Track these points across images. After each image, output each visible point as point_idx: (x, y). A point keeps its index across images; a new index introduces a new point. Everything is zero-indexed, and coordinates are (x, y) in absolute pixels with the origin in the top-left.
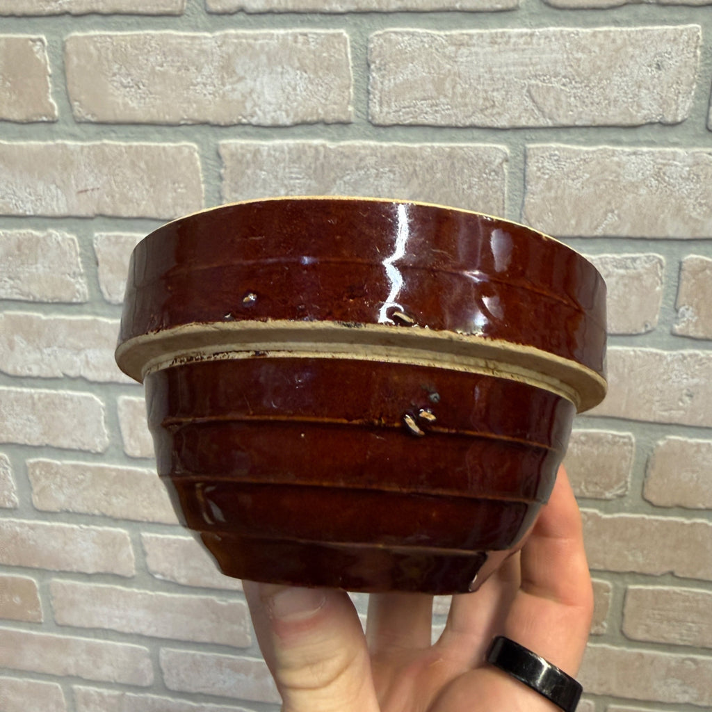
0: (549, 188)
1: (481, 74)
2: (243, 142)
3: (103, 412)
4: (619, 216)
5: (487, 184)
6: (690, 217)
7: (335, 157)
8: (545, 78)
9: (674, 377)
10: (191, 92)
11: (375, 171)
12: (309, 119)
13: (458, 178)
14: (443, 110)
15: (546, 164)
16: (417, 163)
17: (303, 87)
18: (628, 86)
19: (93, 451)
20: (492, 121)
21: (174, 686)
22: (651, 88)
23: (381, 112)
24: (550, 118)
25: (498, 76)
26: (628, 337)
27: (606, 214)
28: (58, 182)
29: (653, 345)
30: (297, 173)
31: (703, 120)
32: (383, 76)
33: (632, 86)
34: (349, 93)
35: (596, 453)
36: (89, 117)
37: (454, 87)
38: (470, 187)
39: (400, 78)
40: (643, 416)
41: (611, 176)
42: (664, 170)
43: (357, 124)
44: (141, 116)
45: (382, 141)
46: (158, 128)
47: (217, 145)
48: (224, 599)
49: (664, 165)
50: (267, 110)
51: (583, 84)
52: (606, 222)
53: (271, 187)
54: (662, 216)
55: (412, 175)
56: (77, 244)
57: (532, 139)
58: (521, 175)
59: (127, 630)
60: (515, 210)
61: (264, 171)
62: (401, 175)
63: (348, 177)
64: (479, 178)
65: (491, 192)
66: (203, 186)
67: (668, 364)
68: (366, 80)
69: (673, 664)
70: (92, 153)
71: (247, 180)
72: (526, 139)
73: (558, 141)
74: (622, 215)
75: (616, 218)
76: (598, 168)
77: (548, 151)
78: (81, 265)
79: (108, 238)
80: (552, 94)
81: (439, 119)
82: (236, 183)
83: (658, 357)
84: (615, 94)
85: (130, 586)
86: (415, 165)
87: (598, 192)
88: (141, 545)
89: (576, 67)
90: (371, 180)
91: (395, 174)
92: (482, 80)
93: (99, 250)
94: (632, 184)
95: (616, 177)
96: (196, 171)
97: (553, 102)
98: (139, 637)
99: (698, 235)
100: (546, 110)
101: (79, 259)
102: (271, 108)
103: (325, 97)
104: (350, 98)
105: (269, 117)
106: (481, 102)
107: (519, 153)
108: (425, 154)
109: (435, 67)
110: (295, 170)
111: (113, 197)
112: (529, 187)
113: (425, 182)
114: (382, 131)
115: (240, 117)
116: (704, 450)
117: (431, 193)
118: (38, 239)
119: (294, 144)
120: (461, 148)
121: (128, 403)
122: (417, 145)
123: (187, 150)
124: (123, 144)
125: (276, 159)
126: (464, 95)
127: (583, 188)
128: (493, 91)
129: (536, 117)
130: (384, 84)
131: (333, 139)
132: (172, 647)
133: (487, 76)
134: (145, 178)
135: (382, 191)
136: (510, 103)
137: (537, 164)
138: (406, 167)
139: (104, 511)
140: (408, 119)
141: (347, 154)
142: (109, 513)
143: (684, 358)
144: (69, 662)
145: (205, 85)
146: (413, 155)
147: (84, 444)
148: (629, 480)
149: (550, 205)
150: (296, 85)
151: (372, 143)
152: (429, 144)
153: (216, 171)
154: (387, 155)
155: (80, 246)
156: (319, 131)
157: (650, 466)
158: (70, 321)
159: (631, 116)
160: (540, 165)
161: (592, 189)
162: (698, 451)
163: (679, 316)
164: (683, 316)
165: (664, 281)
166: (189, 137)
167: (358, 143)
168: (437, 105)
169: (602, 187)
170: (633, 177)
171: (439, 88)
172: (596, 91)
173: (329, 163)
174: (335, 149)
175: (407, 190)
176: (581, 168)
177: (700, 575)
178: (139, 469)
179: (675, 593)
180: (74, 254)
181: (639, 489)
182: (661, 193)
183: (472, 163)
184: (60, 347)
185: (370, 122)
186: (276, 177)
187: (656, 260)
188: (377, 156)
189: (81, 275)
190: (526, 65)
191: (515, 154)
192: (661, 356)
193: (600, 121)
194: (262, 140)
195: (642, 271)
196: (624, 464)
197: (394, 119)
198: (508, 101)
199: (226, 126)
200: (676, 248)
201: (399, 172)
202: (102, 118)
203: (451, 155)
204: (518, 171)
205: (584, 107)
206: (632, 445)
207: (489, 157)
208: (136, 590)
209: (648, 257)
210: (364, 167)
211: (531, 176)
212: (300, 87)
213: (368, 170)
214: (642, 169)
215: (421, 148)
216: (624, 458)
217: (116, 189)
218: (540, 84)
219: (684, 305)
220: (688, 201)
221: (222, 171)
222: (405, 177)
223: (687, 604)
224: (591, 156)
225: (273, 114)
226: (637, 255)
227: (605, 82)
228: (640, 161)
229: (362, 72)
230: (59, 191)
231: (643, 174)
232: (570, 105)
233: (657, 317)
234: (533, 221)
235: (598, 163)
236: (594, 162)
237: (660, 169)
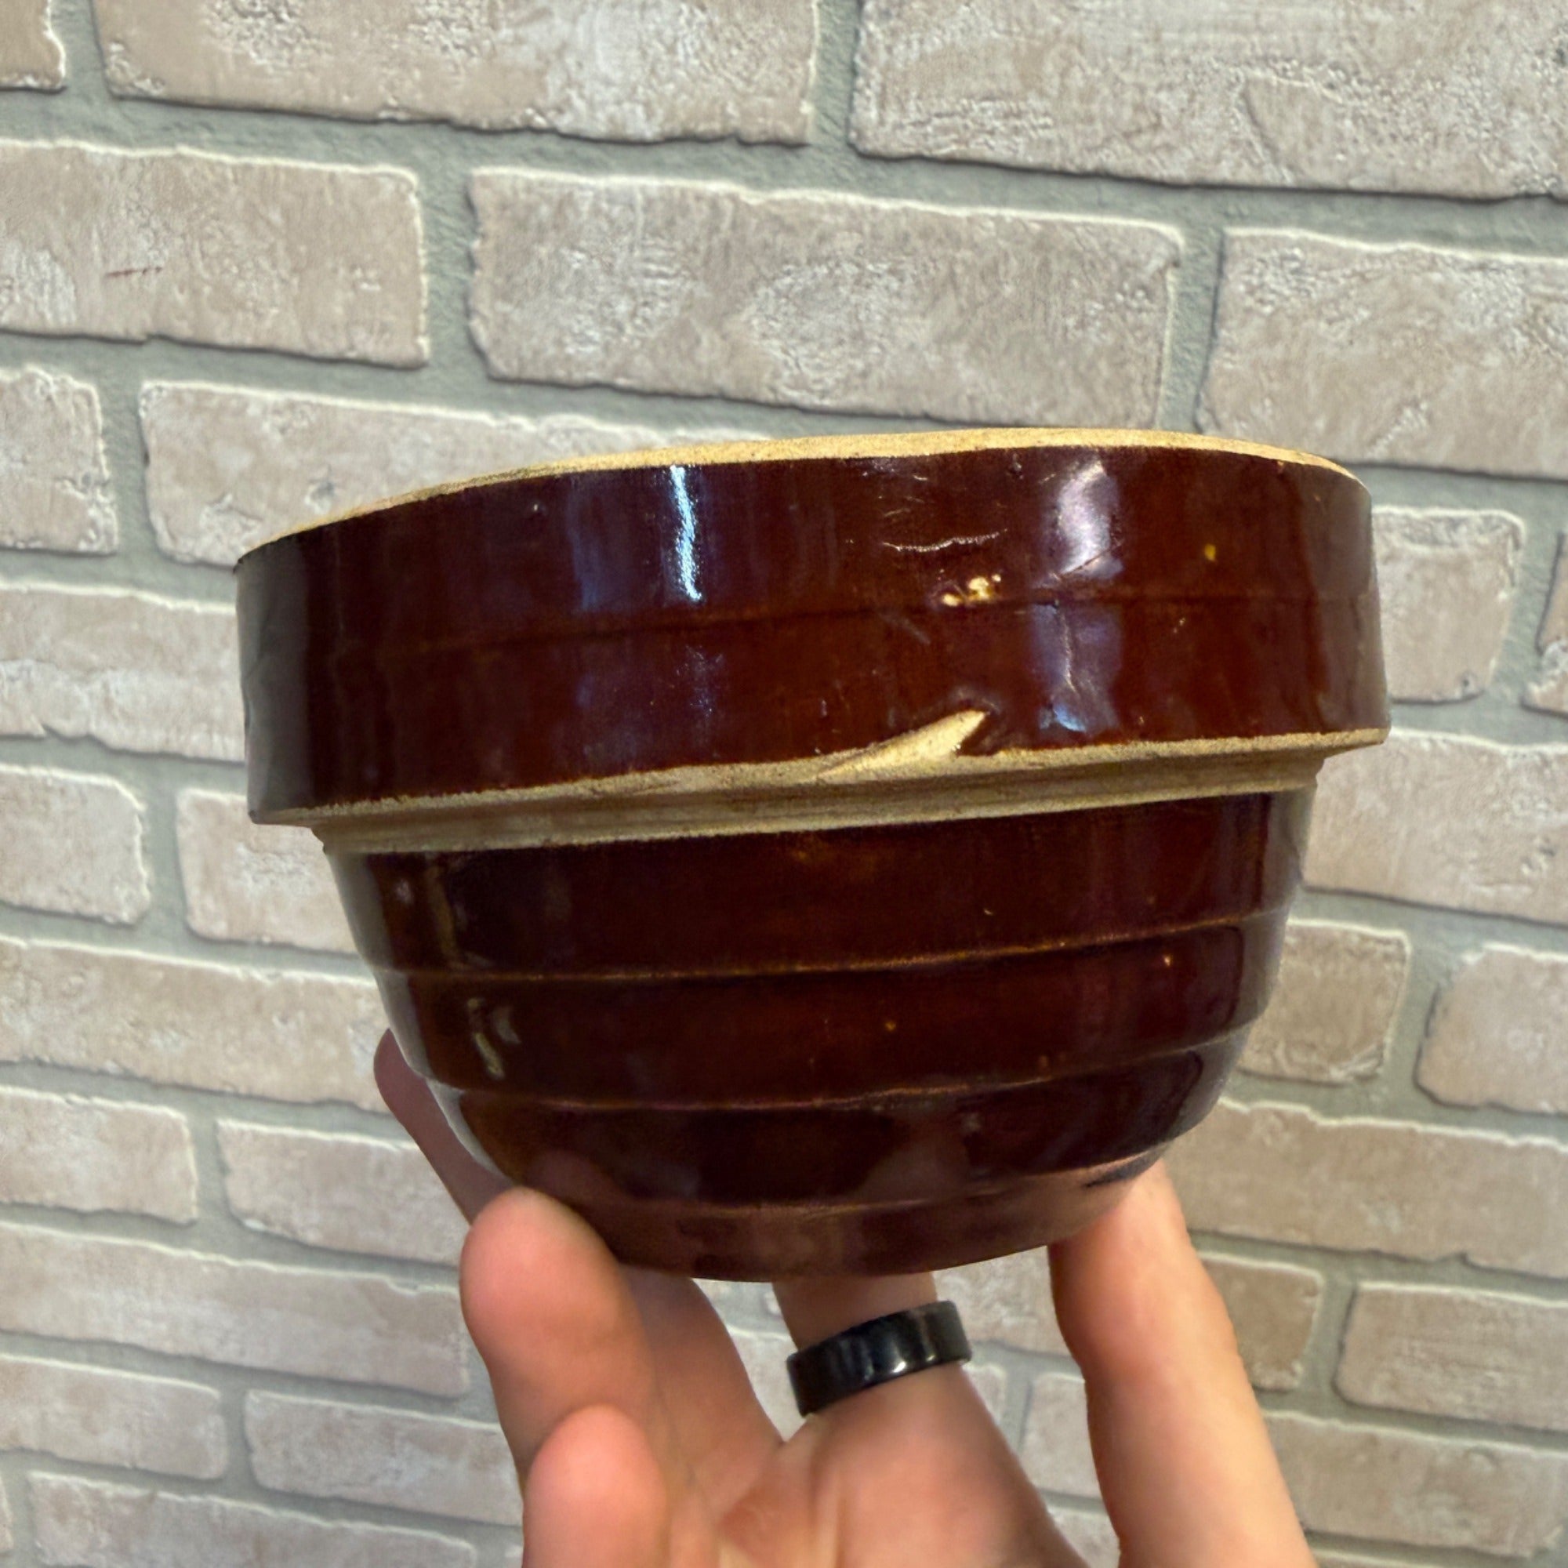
0: (1272, 335)
1: (1135, 45)
2: (533, 175)
3: (139, 826)
4: (1430, 416)
5: (1124, 318)
7: (759, 229)
8: (1288, 66)
9: (1516, 807)
10: (410, 39)
11: (856, 270)
12: (702, 128)
13: (1055, 298)
14: (1034, 128)
15: (1268, 278)
16: (958, 255)
17: (692, 44)
18: (1482, 99)
19: (109, 920)
20: (1149, 162)
21: (275, 1480)
22: (1539, 107)
23: (882, 122)
24: (1291, 167)
25: (1175, 52)
26: (1424, 706)
27: (1398, 409)
28: (57, 246)
29: (1479, 729)
30: (662, 262)
32: (894, 33)
33: (1494, 100)
34: (807, 71)
36: (146, 85)
37: (1064, 74)
38: (1082, 325)
39: (936, 42)
40: (1435, 894)
41: (1421, 317)
42: (1547, 312)
43: (820, 149)
44: (280, 90)
45: (877, 194)
46: (320, 126)
47: (468, 179)
48: (412, 1281)
49: (1549, 299)
50: (598, 98)
51: (1378, 88)
52: (1397, 429)
53: (594, 292)
54: (1530, 423)
55: (944, 285)
56: (98, 407)
57: (1242, 216)
58: (1205, 302)
59: (168, 1347)
60: (1185, 386)
61: (581, 250)
62: (918, 284)
63: (788, 280)
64: (1105, 302)
65: (1131, 341)
66: (424, 280)
67: (1507, 776)
68: (851, 39)
69: (1442, 1460)
70: (148, 177)
71: (536, 271)
72: (1227, 215)
73: (1304, 223)
74: (1439, 414)
75: (1424, 421)
76: (1393, 297)
77: (1276, 247)
78: (103, 460)
79: (177, 396)
80: (1300, 109)
81: (1021, 149)
82: (509, 277)
83: (1484, 759)
84: (1451, 118)
85: (182, 1245)
86: (952, 262)
87: (1386, 355)
88: (217, 1149)
89: (1364, 45)
90: (844, 291)
91: (902, 280)
92: (1135, 59)
93: (152, 425)
94: (1469, 340)
95: (1432, 321)
96: (410, 242)
97: (1300, 127)
98: (200, 1365)
100: (1283, 146)
101: (101, 446)
102: (609, 94)
103: (745, 74)
104: (806, 80)
105: (601, 116)
106: (1127, 113)
107: (1206, 248)
108: (981, 235)
109: (1025, 18)
110: (660, 254)
111: (196, 292)
112: (1223, 333)
113: (975, 306)
114: (879, 170)
115: (530, 111)
117: (987, 333)
119: (661, 189)
120: (1069, 226)
121: (201, 807)
122: (962, 212)
123: (390, 186)
124: (227, 159)
125: (611, 222)
126: (1087, 96)
127: (1351, 343)
128: (1159, 89)
129: (1256, 161)
130: (895, 51)
131: (755, 183)
132: (274, 1390)
133: (1148, 51)
134: (281, 252)
135: (868, 320)
136: (1196, 122)
137: (1247, 278)
138: (931, 265)
139: (129, 1065)
140: (947, 145)
141: (789, 220)
142: (142, 1071)
143: (1546, 762)
144: (24, 1419)
145: (446, 22)
146: (949, 235)
147: (87, 901)
148: (1388, 1040)
149: (1271, 380)
150: (676, 39)
151: (854, 199)
152: (992, 211)
153: (458, 245)
154: (887, 231)
155: (105, 412)
156: (724, 160)
157: (1439, 1009)
158: (70, 598)
159: (1484, 173)
160: (1255, 281)
161: (1372, 348)
162: (1554, 981)
163: (1545, 662)
164: (1554, 664)
165: (1518, 577)
166: (396, 154)
167: (818, 196)
168: (1019, 115)
169: (1398, 343)
170: (1473, 323)
171: (1031, 79)
172: (1408, 106)
173: (743, 240)
174: (760, 207)
175: (928, 322)
176: (1353, 293)
177: (1526, 1262)
178: (223, 968)
179: (1465, 1302)
180: (87, 430)
181: (1409, 1062)
182: (1533, 367)
183: (1092, 265)
184: (39, 660)
185: (851, 146)
186: (609, 270)
187: (1505, 528)
188: (860, 232)
189: (104, 484)
190: (1245, 31)
191: (1196, 251)
192: (1491, 755)
193: (1408, 181)
194: (579, 172)
195: (1467, 549)
196: (1381, 1005)
197: (913, 143)
198: (1193, 116)
199: (493, 132)
200: (1554, 501)
201: (913, 276)
202: (180, 91)
203: (1043, 243)
204: (1199, 290)
205: (1375, 147)
206: (1403, 960)
207: (1134, 252)
208: (197, 1255)
209: (1487, 519)
210: (828, 258)
211: (1230, 306)
212: (684, 46)
213: (838, 265)
214: (1495, 305)
215: (970, 220)
216: (1380, 989)
217: (206, 275)
218: (1274, 79)
219: (1558, 638)
221: (476, 244)
222: (927, 289)
223: (1490, 1328)
224: (1378, 265)
225: (612, 109)
226: (1463, 513)
227: (1429, 87)
228: (1491, 285)
229: (841, 18)
230: (58, 270)
231: (1496, 319)
232: (1340, 136)
233: (1493, 663)
234: (1224, 416)
235: (1394, 284)
236: (1384, 282)
237: (1537, 309)
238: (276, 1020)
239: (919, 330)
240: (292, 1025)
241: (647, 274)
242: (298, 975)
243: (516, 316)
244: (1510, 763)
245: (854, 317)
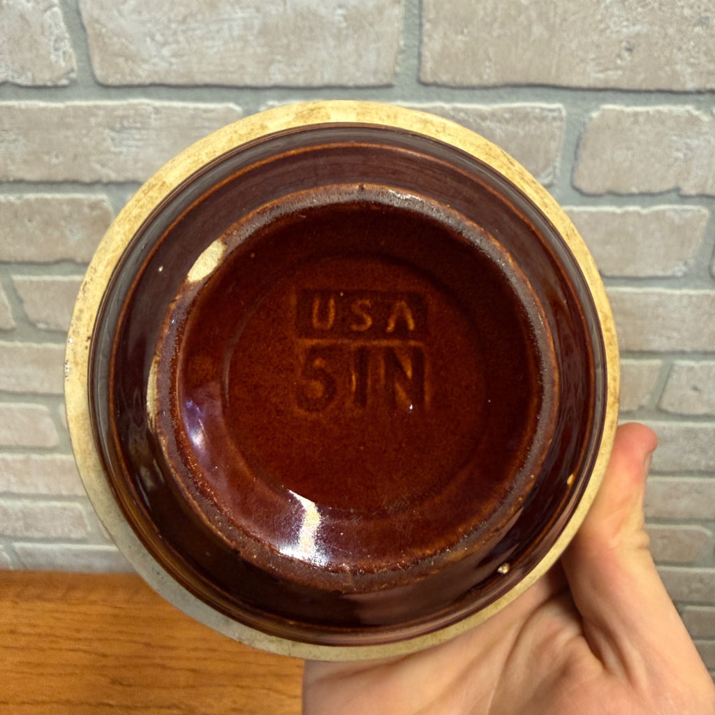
9: (612, 25)
35: (522, 133)
40: (575, 81)
67: (607, 8)
85: (12, 340)
88: (15, 290)
116: (641, 119)
148: (558, 164)
157: (581, 144)
162: (636, 122)
181: (568, 175)
196: (553, 145)
206: (561, 119)
208: (19, 344)
216: (553, 137)
238: (26, 220)
240: (35, 223)
242: (31, 196)
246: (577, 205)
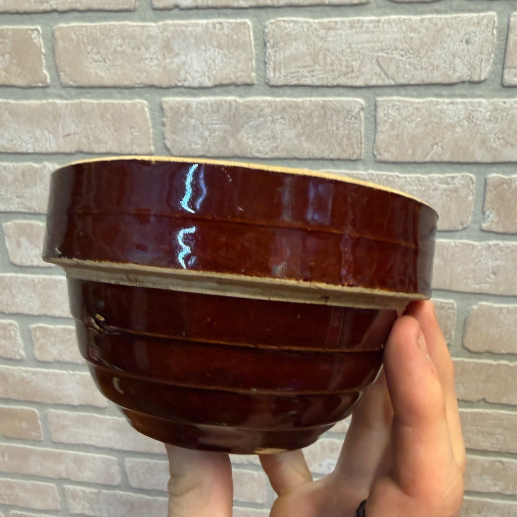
0: (393, 128)
1: (344, 49)
2: (179, 99)
4: (442, 147)
5: (349, 126)
6: (492, 147)
7: (243, 109)
8: (389, 51)
9: (482, 260)
10: (142, 65)
11: (271, 118)
12: (224, 82)
13: (329, 122)
14: (318, 74)
15: (390, 111)
16: (300, 112)
17: (220, 60)
18: (446, 56)
20: (352, 82)
21: (135, 484)
22: (463, 58)
23: (275, 76)
24: (393, 80)
25: (356, 50)
26: (450, 232)
27: (432, 146)
28: (50, 129)
29: (468, 238)
30: (216, 120)
31: (499, 79)
32: (276, 52)
33: (449, 56)
34: (252, 64)
36: (71, 83)
37: (325, 59)
38: (338, 129)
39: (287, 53)
40: (461, 288)
41: (436, 119)
42: (472, 115)
43: (259, 85)
44: (108, 82)
45: (275, 97)
46: (119, 90)
47: (161, 102)
49: (473, 111)
50: (195, 76)
51: (415, 55)
52: (433, 152)
53: (198, 130)
54: (472, 147)
55: (297, 121)
57: (380, 94)
58: (373, 120)
59: (101, 445)
60: (369, 144)
61: (193, 119)
62: (289, 121)
63: (252, 123)
64: (344, 122)
66: (151, 131)
67: (479, 251)
68: (264, 54)
69: (487, 464)
70: (73, 108)
71: (182, 126)
72: (376, 94)
73: (398, 95)
74: (444, 146)
75: (440, 149)
76: (427, 114)
77: (391, 102)
80: (393, 63)
81: (315, 81)
82: (174, 128)
83: (471, 247)
84: (437, 62)
85: (103, 414)
86: (298, 114)
87: (427, 131)
89: (410, 43)
90: (269, 124)
91: (285, 120)
92: (344, 53)
94: (451, 125)
95: (439, 120)
96: (146, 120)
97: (394, 68)
98: (111, 451)
99: (498, 160)
100: (390, 74)
102: (198, 75)
103: (235, 67)
104: (252, 67)
105: (196, 81)
106: (344, 68)
107: (371, 104)
108: (306, 106)
109: (312, 44)
110: (215, 118)
111: (88, 139)
112: (378, 128)
113: (306, 126)
114: (276, 90)
115: (176, 82)
116: (505, 312)
117: (310, 133)
118: (37, 170)
119: (214, 100)
120: (331, 101)
122: (300, 100)
123: (139, 105)
124: (95, 101)
125: (202, 111)
126: (332, 64)
127: (416, 128)
128: (352, 61)
129: (382, 78)
130: (277, 57)
131: (241, 96)
132: (133, 457)
133: (348, 50)
134: (111, 126)
135: (276, 132)
136: (364, 69)
137: (384, 112)
138: (292, 115)
140: (294, 81)
141: (251, 106)
143: (490, 246)
144: (61, 469)
146: (297, 106)
148: (453, 333)
149: (394, 140)
150: (215, 58)
151: (269, 98)
152: (308, 99)
153: (160, 120)
154: (279, 107)
156: (231, 90)
157: (467, 323)
159: (449, 77)
160: (386, 112)
161: (422, 129)
162: (501, 313)
163: (486, 217)
164: (488, 217)
165: (474, 192)
166: (141, 96)
167: (259, 98)
168: (313, 71)
169: (430, 127)
170: (451, 119)
171: (315, 60)
172: (424, 60)
173: (239, 113)
174: (242, 103)
175: (293, 131)
176: (415, 114)
177: (504, 400)
179: (487, 414)
181: (460, 340)
182: (471, 131)
183: (339, 112)
185: (267, 84)
186: (202, 123)
187: (468, 178)
188: (272, 107)
190: (375, 42)
191: (368, 105)
192: (473, 245)
193: (427, 81)
194: (192, 97)
195: (458, 185)
196: (449, 323)
197: (284, 81)
198: (363, 67)
199: (167, 88)
200: (482, 169)
201: (288, 119)
202: (80, 84)
203: (324, 106)
204: (371, 116)
205: (416, 72)
206: (454, 309)
207: (350, 107)
208: (107, 417)
209: (463, 176)
210: (263, 116)
211: (380, 120)
212: (217, 60)
213: (266, 117)
214: (457, 114)
215: (303, 102)
216: (448, 318)
217: (91, 134)
218: (385, 55)
219: (488, 209)
220: (490, 136)
221: (165, 120)
222: (292, 122)
223: (496, 421)
224: (421, 105)
225: (199, 79)
226: (456, 174)
227: (430, 53)
228: (455, 108)
229: (260, 49)
230: (51, 136)
231: (458, 118)
232: (406, 70)
233: (470, 218)
234: (382, 151)
235: (427, 110)
236: (424, 110)
237: (470, 114)
239: (291, 134)
241: (213, 124)
243: (177, 138)
244: (479, 248)
245: (272, 131)
246: (467, 357)
